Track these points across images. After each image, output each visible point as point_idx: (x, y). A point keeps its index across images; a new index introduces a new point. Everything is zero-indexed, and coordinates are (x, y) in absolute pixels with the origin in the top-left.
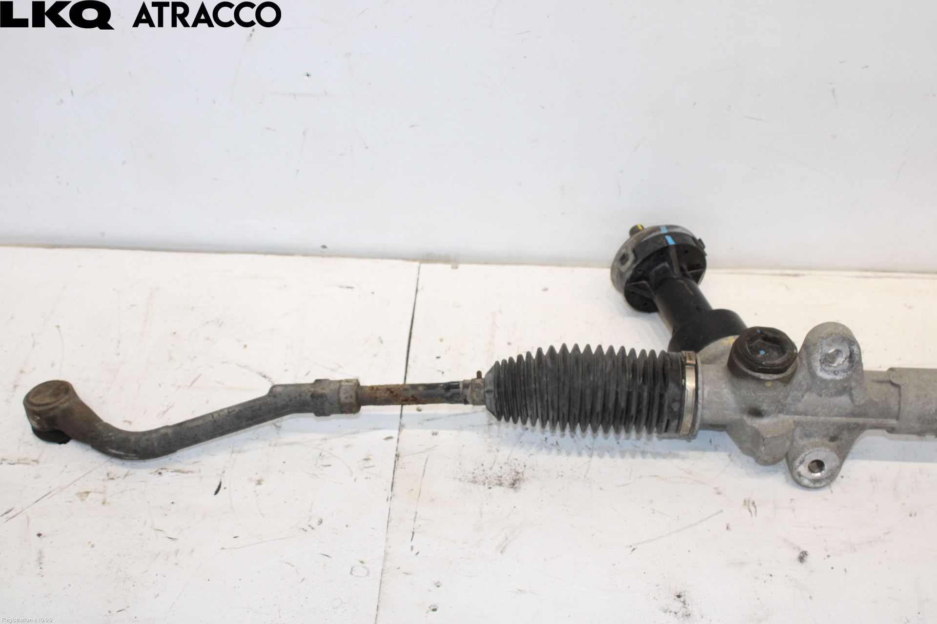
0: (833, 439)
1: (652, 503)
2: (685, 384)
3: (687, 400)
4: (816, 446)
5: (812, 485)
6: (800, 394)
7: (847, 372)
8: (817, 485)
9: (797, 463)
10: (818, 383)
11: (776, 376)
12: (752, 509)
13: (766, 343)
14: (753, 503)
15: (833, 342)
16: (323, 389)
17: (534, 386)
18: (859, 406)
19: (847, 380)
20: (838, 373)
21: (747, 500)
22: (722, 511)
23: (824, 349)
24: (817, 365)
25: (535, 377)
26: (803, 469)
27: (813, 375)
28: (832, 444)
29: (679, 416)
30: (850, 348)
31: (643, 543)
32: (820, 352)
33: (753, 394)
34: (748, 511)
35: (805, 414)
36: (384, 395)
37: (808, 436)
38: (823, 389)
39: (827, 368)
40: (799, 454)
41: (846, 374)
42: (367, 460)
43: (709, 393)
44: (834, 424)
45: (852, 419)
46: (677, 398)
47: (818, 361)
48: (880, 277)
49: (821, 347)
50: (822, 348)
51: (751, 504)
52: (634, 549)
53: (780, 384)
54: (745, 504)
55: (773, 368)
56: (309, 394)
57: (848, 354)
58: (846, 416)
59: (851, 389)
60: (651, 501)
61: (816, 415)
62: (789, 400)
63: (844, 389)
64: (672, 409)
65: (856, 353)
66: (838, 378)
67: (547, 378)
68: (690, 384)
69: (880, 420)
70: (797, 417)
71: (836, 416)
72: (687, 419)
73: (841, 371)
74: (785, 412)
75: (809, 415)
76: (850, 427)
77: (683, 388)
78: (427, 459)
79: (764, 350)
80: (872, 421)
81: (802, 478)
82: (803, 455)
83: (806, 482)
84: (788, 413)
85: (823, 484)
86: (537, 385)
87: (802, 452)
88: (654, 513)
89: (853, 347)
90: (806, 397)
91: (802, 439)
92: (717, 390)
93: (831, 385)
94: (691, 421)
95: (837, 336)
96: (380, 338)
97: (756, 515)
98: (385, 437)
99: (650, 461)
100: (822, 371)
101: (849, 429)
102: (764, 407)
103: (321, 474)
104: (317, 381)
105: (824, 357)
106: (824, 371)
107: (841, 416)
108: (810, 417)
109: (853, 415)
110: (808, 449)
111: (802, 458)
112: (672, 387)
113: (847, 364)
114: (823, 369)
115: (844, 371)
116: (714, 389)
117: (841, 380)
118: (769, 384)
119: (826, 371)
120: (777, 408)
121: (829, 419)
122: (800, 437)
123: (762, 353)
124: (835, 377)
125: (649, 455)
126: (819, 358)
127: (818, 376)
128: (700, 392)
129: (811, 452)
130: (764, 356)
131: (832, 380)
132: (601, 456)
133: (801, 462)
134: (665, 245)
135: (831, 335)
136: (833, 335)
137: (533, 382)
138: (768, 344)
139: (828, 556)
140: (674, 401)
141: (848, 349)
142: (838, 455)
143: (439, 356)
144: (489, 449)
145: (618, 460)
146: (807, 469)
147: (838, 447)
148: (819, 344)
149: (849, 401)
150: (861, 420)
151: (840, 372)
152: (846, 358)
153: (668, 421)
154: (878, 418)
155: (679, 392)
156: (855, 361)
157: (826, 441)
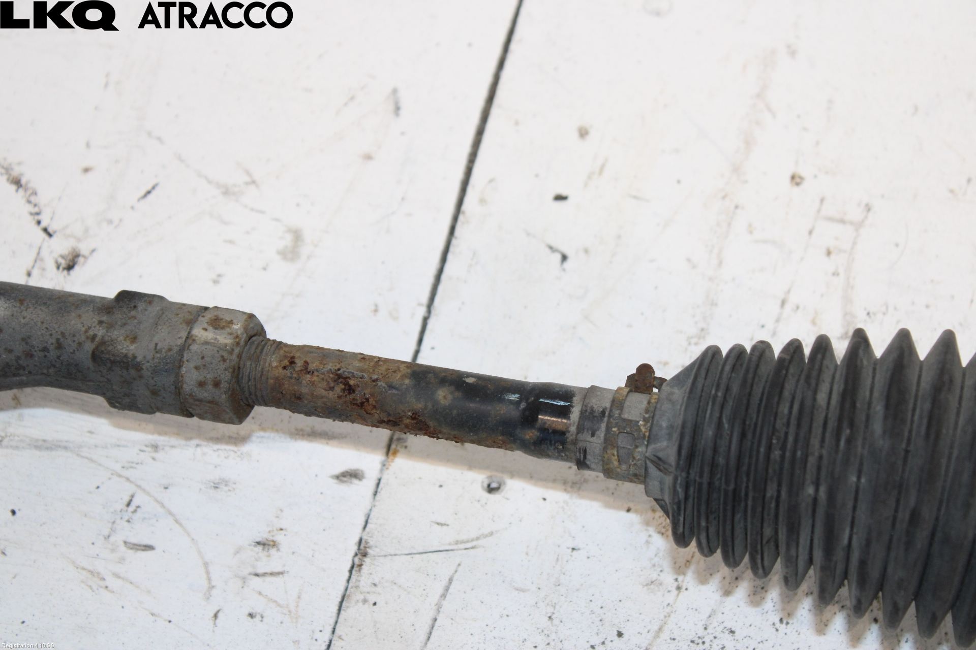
16: (134, 339)
17: (811, 490)
25: (821, 457)
36: (324, 393)
42: (265, 544)
56: (89, 347)
67: (859, 478)
78: (451, 581)
86: (823, 490)
96: (395, 91)
98: (338, 470)
103: (117, 576)
104: (126, 297)
137: (810, 476)
143: (564, 193)
144: (654, 576)
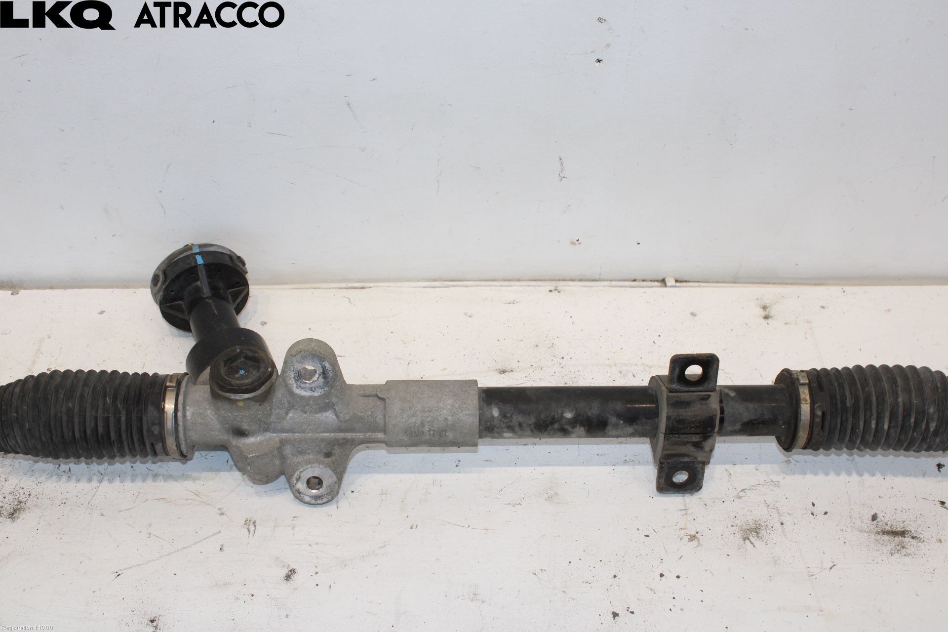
0: (328, 455)
1: (150, 527)
2: (164, 407)
3: (166, 423)
4: (309, 463)
5: (313, 501)
6: (283, 412)
7: (323, 388)
8: (319, 501)
9: (294, 480)
10: (299, 400)
11: (246, 396)
12: (252, 528)
13: (248, 361)
14: (255, 522)
15: (303, 359)
18: (345, 421)
19: (326, 395)
20: (315, 389)
21: (249, 520)
22: (220, 532)
23: (295, 366)
24: (292, 382)
25: (16, 406)
26: (301, 486)
27: (291, 393)
28: (327, 460)
29: (162, 439)
30: (321, 365)
31: (130, 568)
32: (292, 369)
33: (230, 415)
34: (247, 530)
35: (292, 431)
37: (302, 453)
38: (305, 406)
39: (303, 385)
40: (295, 472)
41: (323, 390)
43: (193, 414)
44: (322, 440)
45: (340, 434)
46: (157, 421)
47: (292, 379)
48: (448, 287)
49: (291, 364)
50: (293, 366)
51: (251, 524)
52: (119, 575)
53: (253, 403)
54: (245, 524)
55: (241, 388)
57: (321, 370)
58: (334, 431)
59: (334, 405)
60: (150, 525)
61: (304, 432)
62: (273, 418)
63: (325, 405)
64: (153, 432)
65: (329, 369)
66: (316, 394)
67: (27, 407)
68: (169, 406)
69: (368, 435)
70: (284, 434)
71: (324, 432)
72: (170, 442)
73: (318, 387)
74: (271, 431)
75: (297, 433)
76: (340, 443)
77: (162, 411)
79: (244, 369)
80: (360, 436)
81: (302, 495)
82: (298, 473)
83: (307, 499)
84: (275, 431)
85: (325, 500)
86: (17, 414)
87: (297, 470)
88: (150, 537)
89: (324, 363)
90: (290, 415)
91: (296, 456)
92: (201, 411)
93: (311, 402)
94: (175, 444)
95: (305, 353)
97: (253, 535)
99: (161, 484)
100: (298, 388)
101: (339, 445)
102: (245, 426)
105: (298, 374)
106: (300, 388)
107: (329, 432)
108: (297, 434)
109: (340, 430)
110: (302, 466)
111: (298, 475)
112: (151, 411)
113: (321, 380)
114: (298, 387)
115: (321, 388)
116: (198, 411)
117: (319, 396)
118: (241, 404)
119: (302, 388)
120: (260, 427)
121: (317, 435)
122: (293, 455)
123: (242, 372)
124: (313, 393)
125: (161, 478)
126: (293, 376)
127: (296, 394)
128: (180, 414)
129: (306, 469)
130: (242, 375)
131: (310, 397)
132: (110, 481)
133: (298, 480)
134: (193, 264)
135: (301, 352)
136: (302, 352)
138: (250, 363)
139: (317, 573)
140: (154, 424)
141: (319, 365)
142: (333, 471)
145: (128, 484)
146: (305, 485)
147: (333, 463)
148: (290, 361)
149: (334, 417)
150: (349, 435)
151: (316, 388)
152: (319, 375)
153: (152, 444)
154: (367, 432)
155: (158, 415)
156: (330, 377)
157: (321, 457)
